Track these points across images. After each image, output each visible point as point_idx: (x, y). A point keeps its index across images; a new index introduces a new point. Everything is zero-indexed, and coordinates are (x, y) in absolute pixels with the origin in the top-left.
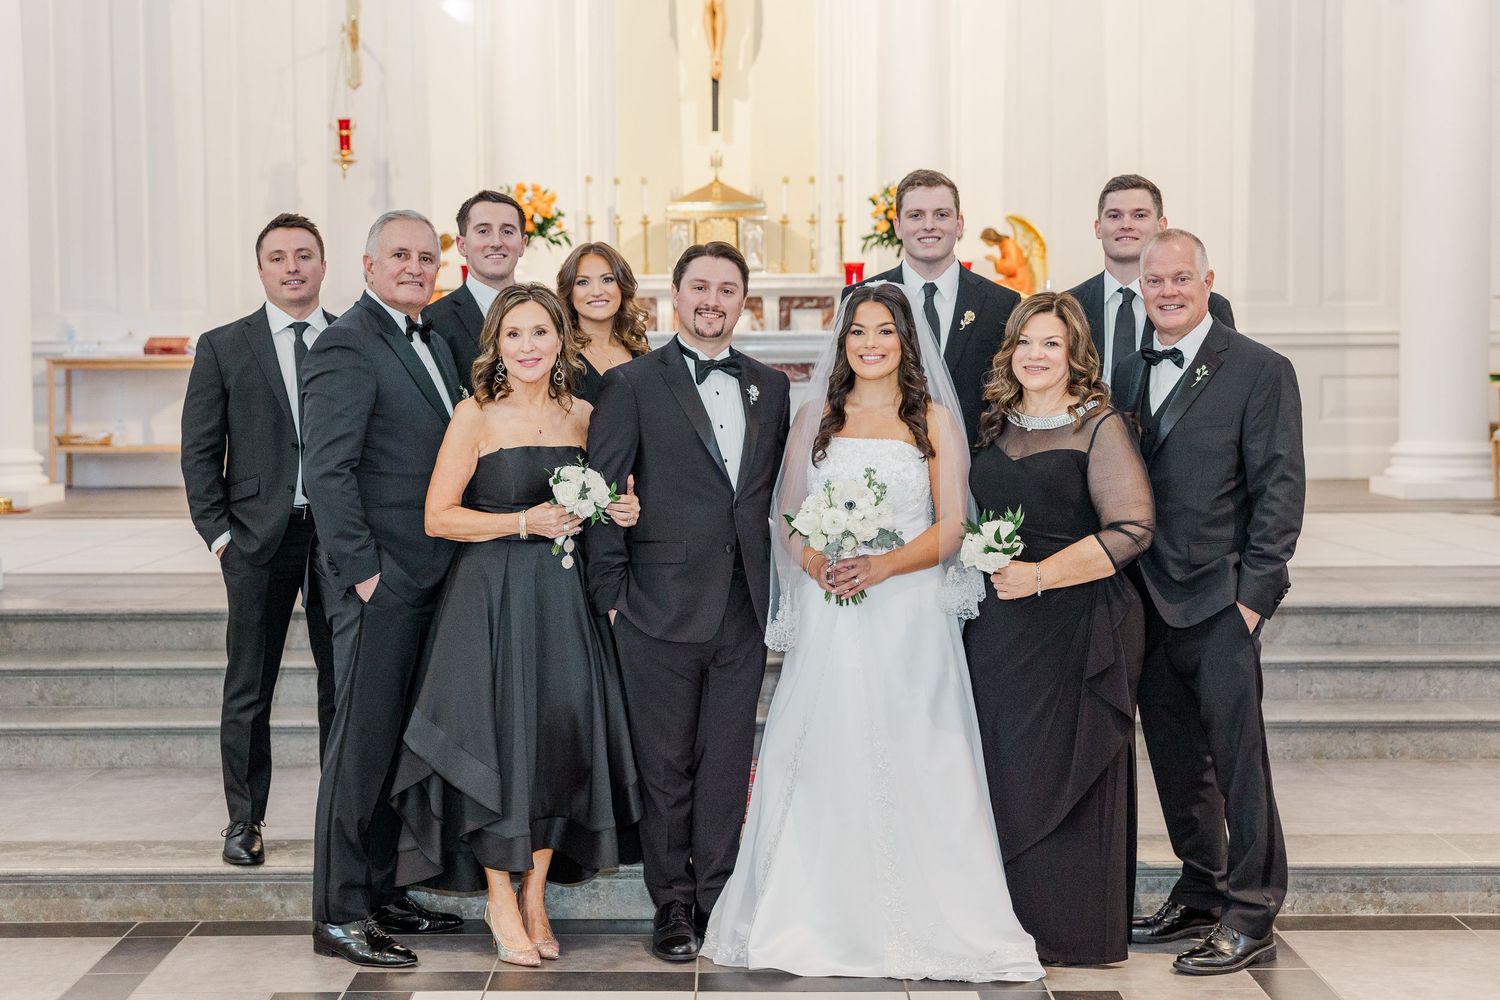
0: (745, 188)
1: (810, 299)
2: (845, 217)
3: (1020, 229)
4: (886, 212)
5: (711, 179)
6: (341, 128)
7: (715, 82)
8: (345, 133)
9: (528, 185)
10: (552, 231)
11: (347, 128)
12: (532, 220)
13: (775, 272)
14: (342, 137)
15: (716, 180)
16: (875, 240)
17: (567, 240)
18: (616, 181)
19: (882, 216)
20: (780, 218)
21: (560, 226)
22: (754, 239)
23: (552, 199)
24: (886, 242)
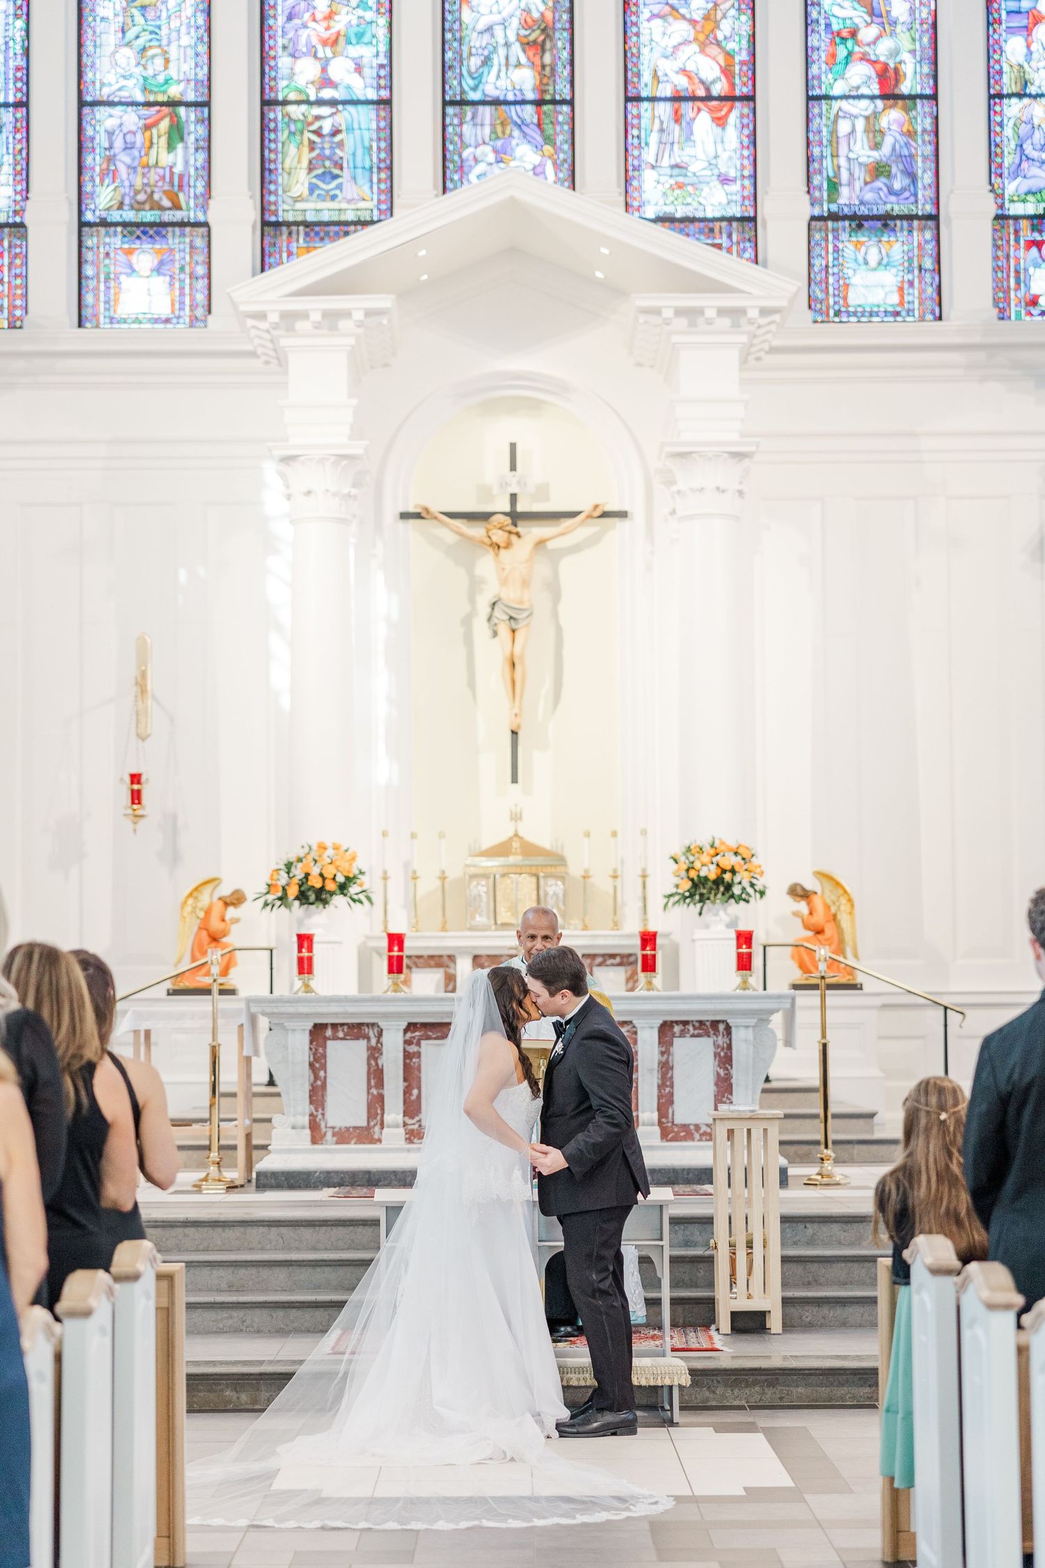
0: (545, 842)
1: (613, 956)
2: (648, 872)
3: (828, 886)
4: (688, 870)
5: (511, 834)
6: (132, 783)
7: (514, 733)
8: (136, 787)
9: (329, 844)
10: (353, 889)
11: (139, 783)
12: (334, 879)
13: (576, 929)
14: (133, 791)
15: (516, 835)
16: (677, 898)
17: (369, 899)
18: (413, 836)
19: (683, 874)
20: (582, 873)
21: (361, 885)
22: (555, 894)
23: (353, 859)
24: (688, 900)
